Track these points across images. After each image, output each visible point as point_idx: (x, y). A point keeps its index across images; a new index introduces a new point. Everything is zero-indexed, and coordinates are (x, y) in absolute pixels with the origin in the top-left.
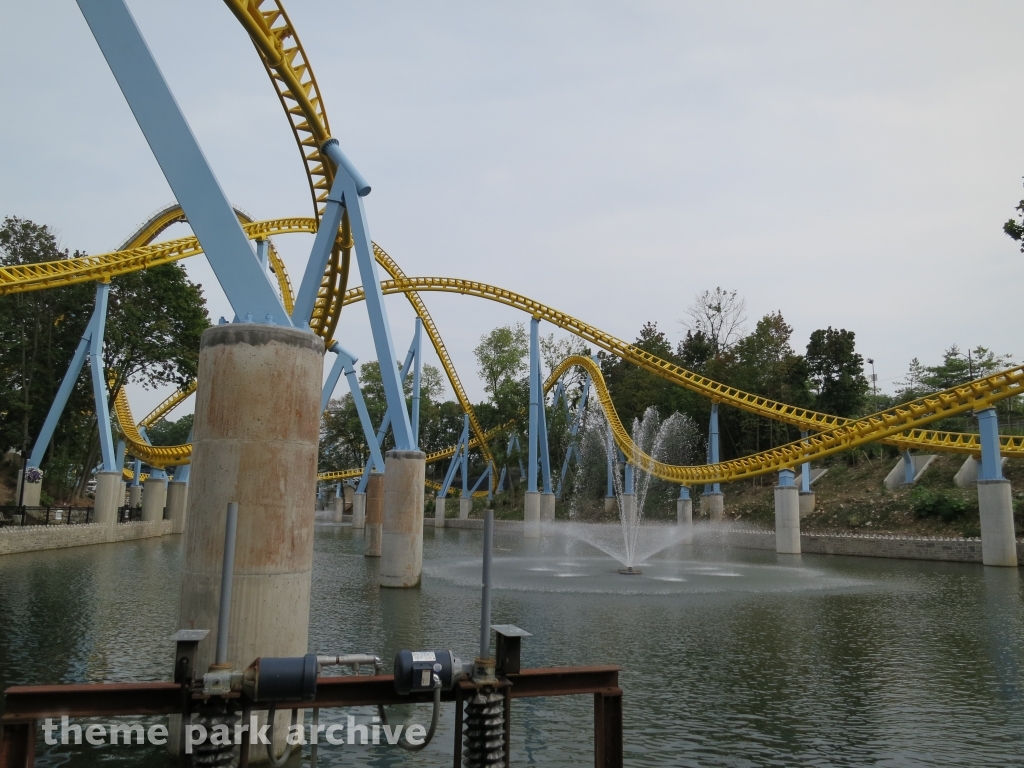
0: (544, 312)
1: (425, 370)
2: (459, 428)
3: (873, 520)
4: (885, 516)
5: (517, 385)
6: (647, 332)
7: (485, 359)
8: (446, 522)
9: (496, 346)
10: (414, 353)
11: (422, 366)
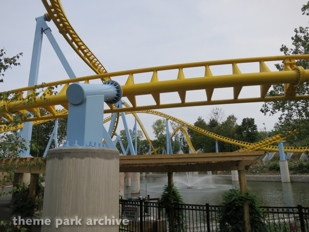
0: (169, 117)
1: (138, 131)
2: (148, 148)
3: (259, 171)
4: (262, 169)
5: (164, 135)
6: (199, 119)
7: (155, 128)
8: (146, 175)
9: (158, 124)
10: (135, 129)
11: (137, 130)
